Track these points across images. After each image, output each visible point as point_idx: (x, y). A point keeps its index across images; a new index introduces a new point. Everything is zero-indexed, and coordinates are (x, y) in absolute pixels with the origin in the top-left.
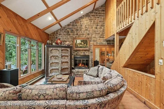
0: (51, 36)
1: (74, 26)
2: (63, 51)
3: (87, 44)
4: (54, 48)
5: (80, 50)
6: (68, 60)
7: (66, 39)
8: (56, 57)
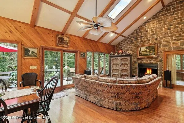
0: (117, 47)
1: (138, 33)
2: (123, 60)
3: (154, 51)
4: (115, 58)
5: (145, 58)
6: (128, 67)
7: (129, 47)
8: (117, 65)
